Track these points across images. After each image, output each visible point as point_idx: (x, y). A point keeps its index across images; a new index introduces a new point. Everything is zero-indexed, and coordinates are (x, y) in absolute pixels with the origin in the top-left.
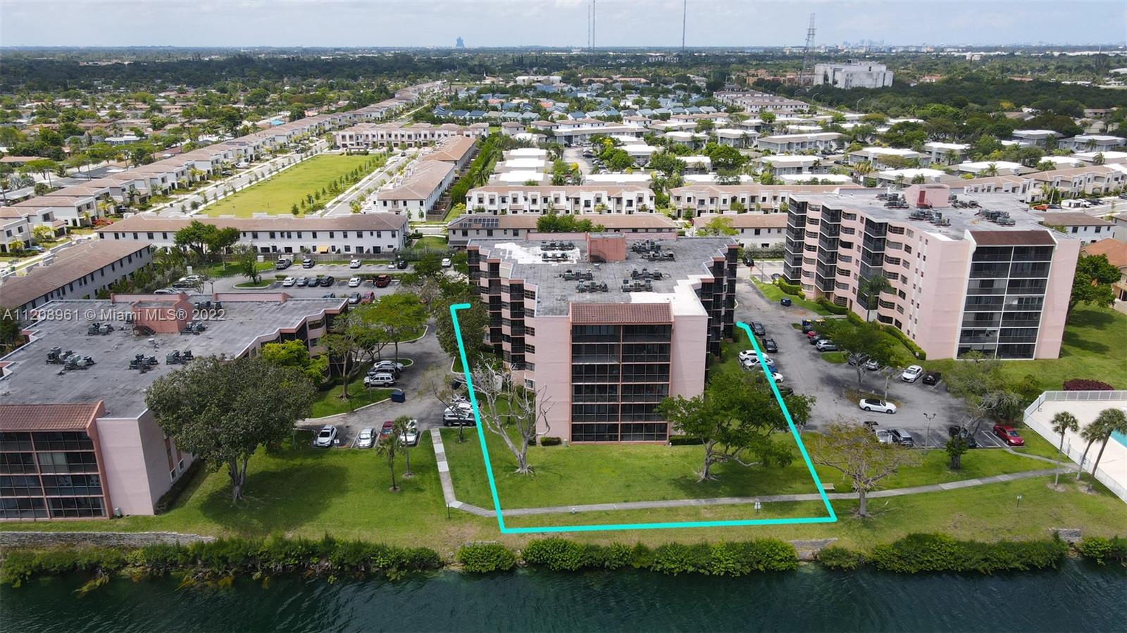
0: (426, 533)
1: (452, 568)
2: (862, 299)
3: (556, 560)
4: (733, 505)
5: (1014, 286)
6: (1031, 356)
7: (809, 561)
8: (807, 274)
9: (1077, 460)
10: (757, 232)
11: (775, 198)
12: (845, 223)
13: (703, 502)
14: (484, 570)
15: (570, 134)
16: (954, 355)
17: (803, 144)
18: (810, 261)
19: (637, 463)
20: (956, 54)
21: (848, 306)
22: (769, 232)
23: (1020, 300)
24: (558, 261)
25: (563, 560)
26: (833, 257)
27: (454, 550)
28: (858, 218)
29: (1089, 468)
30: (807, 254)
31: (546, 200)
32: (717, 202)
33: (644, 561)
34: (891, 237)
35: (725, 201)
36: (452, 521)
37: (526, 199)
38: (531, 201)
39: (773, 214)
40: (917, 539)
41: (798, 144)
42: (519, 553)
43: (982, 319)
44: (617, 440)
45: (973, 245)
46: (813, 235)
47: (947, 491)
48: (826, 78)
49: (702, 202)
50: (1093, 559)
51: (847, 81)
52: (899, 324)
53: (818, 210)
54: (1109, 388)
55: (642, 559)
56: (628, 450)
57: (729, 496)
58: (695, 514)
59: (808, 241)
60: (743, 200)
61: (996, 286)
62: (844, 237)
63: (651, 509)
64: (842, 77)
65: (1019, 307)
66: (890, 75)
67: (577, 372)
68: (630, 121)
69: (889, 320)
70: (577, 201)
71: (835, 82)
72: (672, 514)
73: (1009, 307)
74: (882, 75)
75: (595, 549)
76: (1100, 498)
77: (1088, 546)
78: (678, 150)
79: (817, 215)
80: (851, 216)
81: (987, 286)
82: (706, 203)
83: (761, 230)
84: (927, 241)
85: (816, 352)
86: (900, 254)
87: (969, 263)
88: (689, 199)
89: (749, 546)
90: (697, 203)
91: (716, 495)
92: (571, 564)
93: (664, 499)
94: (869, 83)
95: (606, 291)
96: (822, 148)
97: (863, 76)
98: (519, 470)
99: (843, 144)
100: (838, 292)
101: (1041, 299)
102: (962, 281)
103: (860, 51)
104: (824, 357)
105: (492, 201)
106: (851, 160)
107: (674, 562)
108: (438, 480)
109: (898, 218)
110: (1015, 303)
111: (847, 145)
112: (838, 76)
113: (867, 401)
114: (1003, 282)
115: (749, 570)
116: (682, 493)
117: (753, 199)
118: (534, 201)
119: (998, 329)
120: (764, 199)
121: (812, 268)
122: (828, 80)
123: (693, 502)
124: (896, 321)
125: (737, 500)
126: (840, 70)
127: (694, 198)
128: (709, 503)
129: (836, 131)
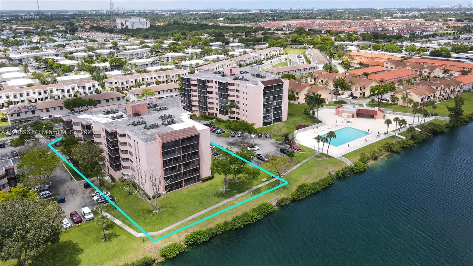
0: (139, 252)
1: (159, 261)
2: (221, 112)
3: (200, 239)
4: (242, 196)
5: (274, 98)
6: (281, 121)
7: (276, 206)
8: (195, 106)
9: (318, 150)
10: (159, 93)
11: (152, 78)
12: (208, 84)
13: (232, 198)
14: (175, 256)
15: (20, 58)
16: (261, 126)
17: (138, 54)
18: (195, 101)
19: (196, 193)
20: (160, 13)
21: (215, 116)
22: (163, 92)
23: (277, 103)
24: (119, 118)
25: (202, 238)
26: (205, 98)
27: (155, 253)
28: (214, 82)
29: (321, 151)
30: (193, 98)
31: (45, 92)
32: (129, 83)
33: (229, 227)
34: (230, 87)
35: (132, 82)
36: (146, 242)
37: (34, 93)
38: (38, 94)
39: (162, 84)
40: (300, 187)
41: (136, 54)
42: (182, 243)
43: (268, 111)
44: (183, 187)
45: (263, 87)
46: (195, 91)
47: (295, 170)
48: (122, 25)
49: (122, 84)
50: (340, 177)
51: (132, 26)
52: (238, 119)
53: (196, 81)
54: (307, 126)
55: (229, 226)
56: (189, 189)
57: (238, 194)
58: (233, 204)
59: (193, 93)
60: (139, 80)
61: (270, 99)
62: (209, 90)
63: (217, 207)
64: (130, 23)
65: (277, 105)
66: (148, 23)
67: (165, 163)
68: (47, 49)
69: (234, 118)
70: (63, 91)
71: (127, 27)
72: (225, 206)
73: (274, 106)
74: (145, 23)
75: (211, 229)
76: (331, 159)
77: (337, 174)
78: (88, 61)
79: (196, 83)
80: (212, 82)
81: (268, 100)
82: (124, 84)
83: (160, 92)
84: (246, 87)
85: (217, 135)
86: (235, 93)
87: (262, 92)
88: (116, 83)
89: (259, 208)
90: (120, 85)
91: (233, 195)
92: (206, 239)
93: (218, 203)
94: (141, 26)
95: (158, 127)
96: (145, 55)
97: (138, 24)
98: (155, 211)
99: (153, 53)
100: (210, 111)
101: (282, 101)
102: (261, 100)
103: (121, 12)
104: (221, 136)
105: (15, 97)
106: (162, 59)
107: (239, 223)
108: (121, 228)
109: (228, 80)
110: (276, 104)
111: (154, 53)
112: (128, 24)
113: (250, 148)
114: (271, 98)
115: (263, 216)
116: (222, 199)
117: (143, 79)
118: (40, 94)
119: (272, 114)
120: (147, 79)
121: (197, 104)
122: (123, 26)
123: (228, 200)
124: (236, 117)
125: (242, 194)
126: (128, 21)
127: (118, 82)
128: (234, 198)
129: (148, 48)
